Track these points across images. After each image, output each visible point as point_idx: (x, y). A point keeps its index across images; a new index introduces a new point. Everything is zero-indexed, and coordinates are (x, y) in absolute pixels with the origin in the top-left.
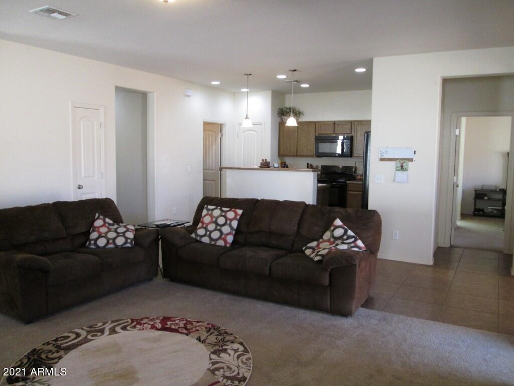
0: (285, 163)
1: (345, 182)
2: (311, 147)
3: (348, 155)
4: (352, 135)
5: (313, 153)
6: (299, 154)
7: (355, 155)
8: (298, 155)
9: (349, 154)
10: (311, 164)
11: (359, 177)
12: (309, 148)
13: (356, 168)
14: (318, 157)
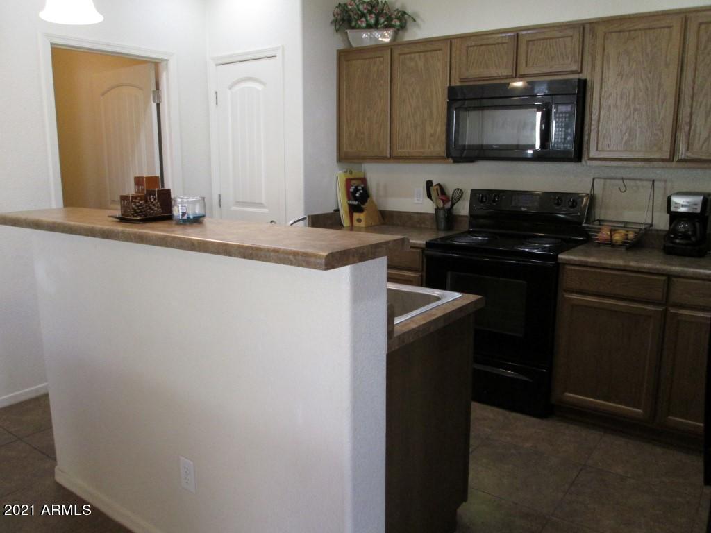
0: (364, 180)
1: (555, 258)
2: (436, 127)
3: (565, 151)
4: (582, 76)
5: (440, 149)
6: (398, 151)
7: (593, 154)
8: (393, 157)
9: (570, 147)
10: (439, 185)
11: (605, 234)
12: (429, 130)
13: (592, 198)
14: (457, 160)
